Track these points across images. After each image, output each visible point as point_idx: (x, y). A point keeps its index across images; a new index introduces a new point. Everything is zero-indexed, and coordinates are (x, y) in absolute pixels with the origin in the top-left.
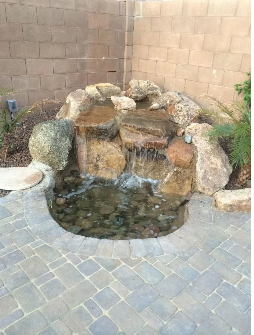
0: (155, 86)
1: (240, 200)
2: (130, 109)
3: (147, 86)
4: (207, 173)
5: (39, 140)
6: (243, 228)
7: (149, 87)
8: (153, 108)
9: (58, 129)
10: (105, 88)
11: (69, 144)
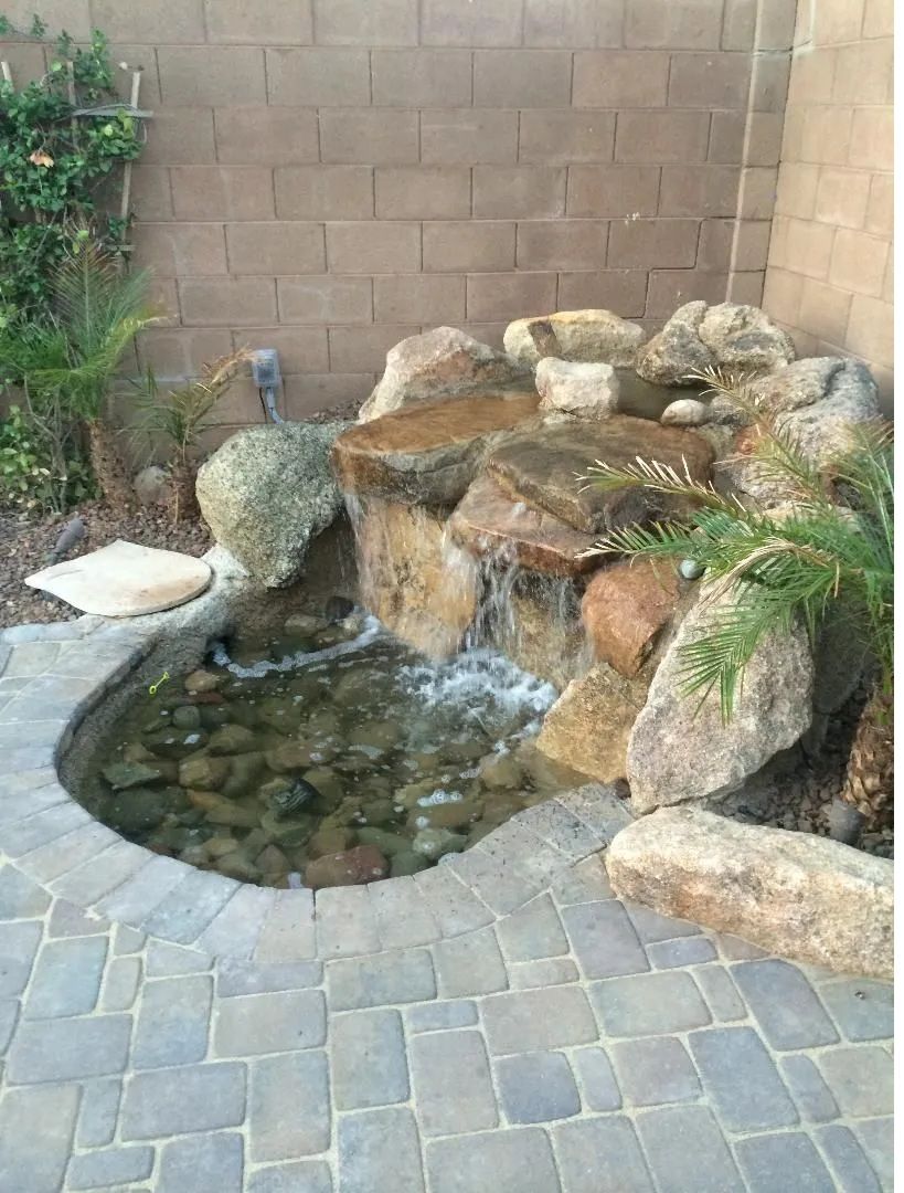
0: (769, 330)
1: (682, 864)
2: (582, 413)
3: (731, 330)
4: (671, 714)
5: (216, 476)
6: (597, 990)
7: (738, 334)
8: (671, 418)
9: (296, 453)
10: (572, 327)
11: (325, 506)
